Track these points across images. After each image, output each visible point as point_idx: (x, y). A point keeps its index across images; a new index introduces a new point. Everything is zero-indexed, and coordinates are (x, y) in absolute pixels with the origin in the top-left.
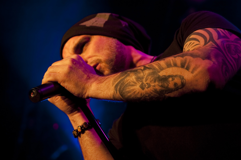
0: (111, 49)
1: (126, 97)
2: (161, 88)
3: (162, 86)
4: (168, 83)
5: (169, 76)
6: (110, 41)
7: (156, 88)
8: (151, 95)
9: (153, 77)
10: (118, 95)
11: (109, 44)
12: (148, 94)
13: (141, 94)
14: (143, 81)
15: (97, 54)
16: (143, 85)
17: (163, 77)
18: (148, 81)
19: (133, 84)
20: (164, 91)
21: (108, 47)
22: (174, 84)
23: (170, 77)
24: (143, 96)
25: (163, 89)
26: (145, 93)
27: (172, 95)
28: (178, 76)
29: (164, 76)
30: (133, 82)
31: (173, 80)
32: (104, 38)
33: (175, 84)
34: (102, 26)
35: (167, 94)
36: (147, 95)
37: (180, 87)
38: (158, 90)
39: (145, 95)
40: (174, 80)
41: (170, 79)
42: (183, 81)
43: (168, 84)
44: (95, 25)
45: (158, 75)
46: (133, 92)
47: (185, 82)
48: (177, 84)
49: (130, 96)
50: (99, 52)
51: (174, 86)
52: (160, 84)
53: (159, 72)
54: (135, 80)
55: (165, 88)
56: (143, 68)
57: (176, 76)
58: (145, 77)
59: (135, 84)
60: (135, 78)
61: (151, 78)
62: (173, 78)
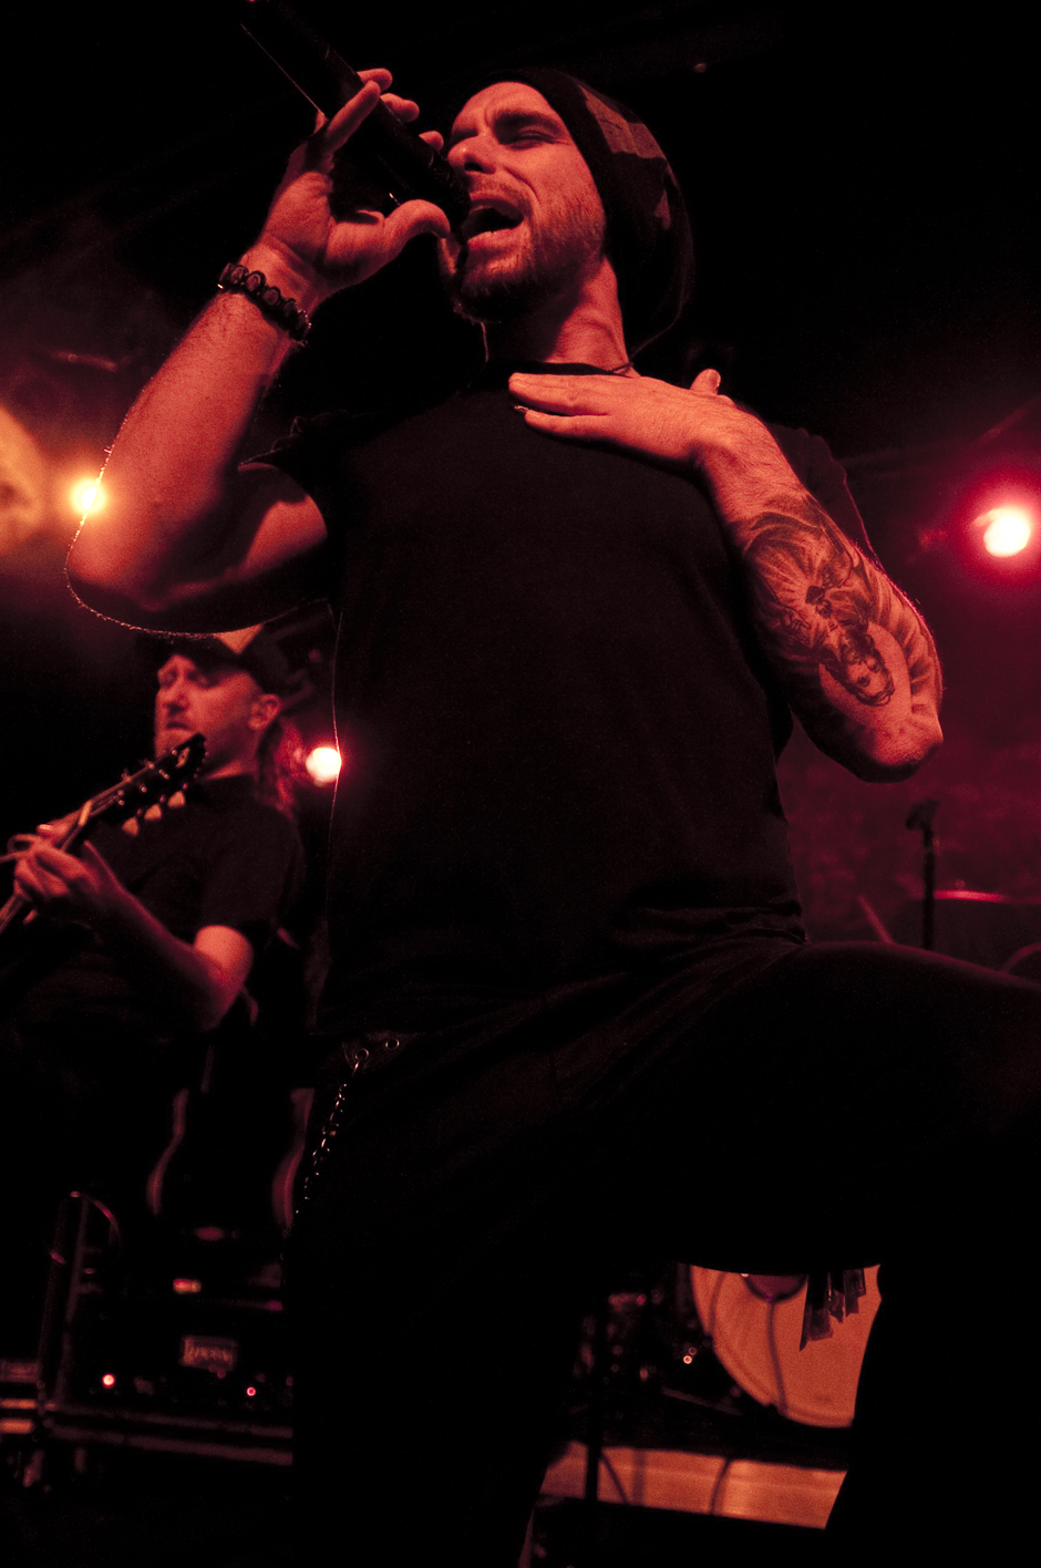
1: (762, 560)
2: (837, 647)
3: (842, 647)
4: (858, 660)
5: (877, 655)
7: (830, 634)
8: (802, 628)
9: (856, 611)
10: (749, 536)
12: (801, 620)
13: (791, 601)
14: (830, 588)
16: (819, 594)
17: (869, 638)
18: (837, 602)
19: (806, 561)
20: (831, 659)
22: (864, 676)
23: (877, 658)
24: (788, 607)
25: (838, 653)
26: (800, 611)
27: (830, 681)
28: (888, 677)
29: (872, 640)
30: (811, 562)
31: (873, 669)
33: (865, 681)
34: (614, 151)
35: (827, 669)
36: (796, 616)
37: (863, 696)
38: (826, 642)
39: (793, 611)
40: (873, 674)
41: (871, 662)
42: (882, 697)
43: (855, 662)
44: (604, 127)
45: (867, 621)
46: (783, 575)
47: (882, 702)
48: (869, 682)
49: (768, 571)
51: (859, 678)
52: (846, 641)
53: (875, 621)
54: (817, 564)
55: (842, 657)
56: (856, 562)
57: (886, 672)
58: (843, 588)
59: (807, 569)
60: (823, 561)
61: (847, 607)
62: (878, 667)
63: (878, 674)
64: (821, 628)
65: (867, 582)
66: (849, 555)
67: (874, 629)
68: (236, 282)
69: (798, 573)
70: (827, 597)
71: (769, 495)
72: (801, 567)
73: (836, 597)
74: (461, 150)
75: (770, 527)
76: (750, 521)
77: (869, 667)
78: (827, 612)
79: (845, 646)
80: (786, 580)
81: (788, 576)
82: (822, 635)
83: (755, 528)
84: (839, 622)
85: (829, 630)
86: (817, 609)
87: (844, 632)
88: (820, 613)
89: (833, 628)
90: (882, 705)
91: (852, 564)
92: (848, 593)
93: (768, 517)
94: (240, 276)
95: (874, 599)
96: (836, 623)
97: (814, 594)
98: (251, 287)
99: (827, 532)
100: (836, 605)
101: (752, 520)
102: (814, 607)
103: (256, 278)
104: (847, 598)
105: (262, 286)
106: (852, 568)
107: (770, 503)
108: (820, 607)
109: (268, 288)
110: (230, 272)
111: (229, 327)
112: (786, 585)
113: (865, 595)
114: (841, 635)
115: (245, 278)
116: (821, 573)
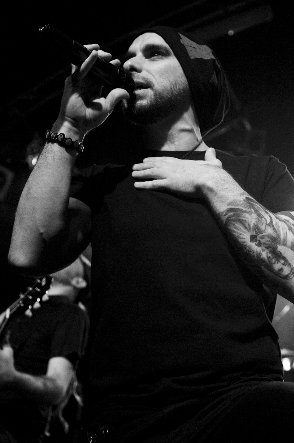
0: (174, 87)
1: (230, 228)
2: (266, 258)
3: (269, 258)
4: (277, 262)
5: (284, 258)
6: (181, 80)
7: (262, 253)
8: (251, 252)
9: (271, 242)
10: (224, 218)
11: (177, 81)
12: (250, 249)
13: (244, 242)
14: (259, 234)
15: (157, 76)
16: (255, 238)
17: (278, 252)
18: (263, 240)
19: (247, 226)
20: (265, 264)
21: (174, 82)
22: (280, 268)
23: (284, 260)
24: (244, 245)
25: (267, 261)
26: (249, 246)
27: (267, 272)
28: (291, 266)
29: (280, 253)
30: (249, 225)
31: (284, 264)
32: (180, 70)
33: (281, 270)
34: (192, 58)
35: (265, 267)
36: (248, 248)
37: (282, 276)
38: (262, 257)
39: (246, 246)
40: (284, 266)
41: (282, 261)
42: (290, 275)
43: (275, 263)
44: (188, 49)
45: (277, 245)
46: (240, 232)
47: (291, 277)
48: (283, 271)
49: (234, 232)
50: (161, 76)
51: (278, 269)
52: (270, 255)
53: (280, 244)
54: (252, 225)
55: (269, 262)
56: (269, 221)
57: (290, 265)
58: (264, 234)
59: (248, 228)
60: (254, 224)
61: (267, 241)
62: (286, 263)
63: (286, 266)
64: (258, 251)
65: (274, 229)
66: (265, 219)
67: (280, 248)
68: (53, 138)
69: (245, 230)
70: (258, 238)
71: (229, 201)
72: (246, 228)
73: (262, 237)
74: (128, 64)
75: (231, 214)
76: (223, 212)
77: (282, 264)
78: (259, 244)
79: (270, 257)
80: (241, 234)
81: (241, 233)
82: (259, 255)
83: (225, 215)
84: (266, 248)
85: (262, 251)
86: (255, 244)
87: (268, 251)
88: (257, 245)
89: (263, 250)
90: (291, 278)
91: (267, 222)
92: (266, 235)
93: (231, 210)
94: (55, 136)
95: (279, 236)
96: (264, 248)
97: (253, 238)
98: (60, 140)
99: (254, 211)
100: (262, 241)
101: (224, 211)
102: (254, 243)
103: (62, 136)
104: (266, 237)
105: (64, 139)
106: (267, 224)
107: (229, 204)
108: (257, 243)
109: (66, 139)
110: (50, 135)
111: (55, 157)
112: (241, 236)
113: (274, 235)
114: (267, 253)
115: (57, 137)
116: (254, 229)
